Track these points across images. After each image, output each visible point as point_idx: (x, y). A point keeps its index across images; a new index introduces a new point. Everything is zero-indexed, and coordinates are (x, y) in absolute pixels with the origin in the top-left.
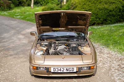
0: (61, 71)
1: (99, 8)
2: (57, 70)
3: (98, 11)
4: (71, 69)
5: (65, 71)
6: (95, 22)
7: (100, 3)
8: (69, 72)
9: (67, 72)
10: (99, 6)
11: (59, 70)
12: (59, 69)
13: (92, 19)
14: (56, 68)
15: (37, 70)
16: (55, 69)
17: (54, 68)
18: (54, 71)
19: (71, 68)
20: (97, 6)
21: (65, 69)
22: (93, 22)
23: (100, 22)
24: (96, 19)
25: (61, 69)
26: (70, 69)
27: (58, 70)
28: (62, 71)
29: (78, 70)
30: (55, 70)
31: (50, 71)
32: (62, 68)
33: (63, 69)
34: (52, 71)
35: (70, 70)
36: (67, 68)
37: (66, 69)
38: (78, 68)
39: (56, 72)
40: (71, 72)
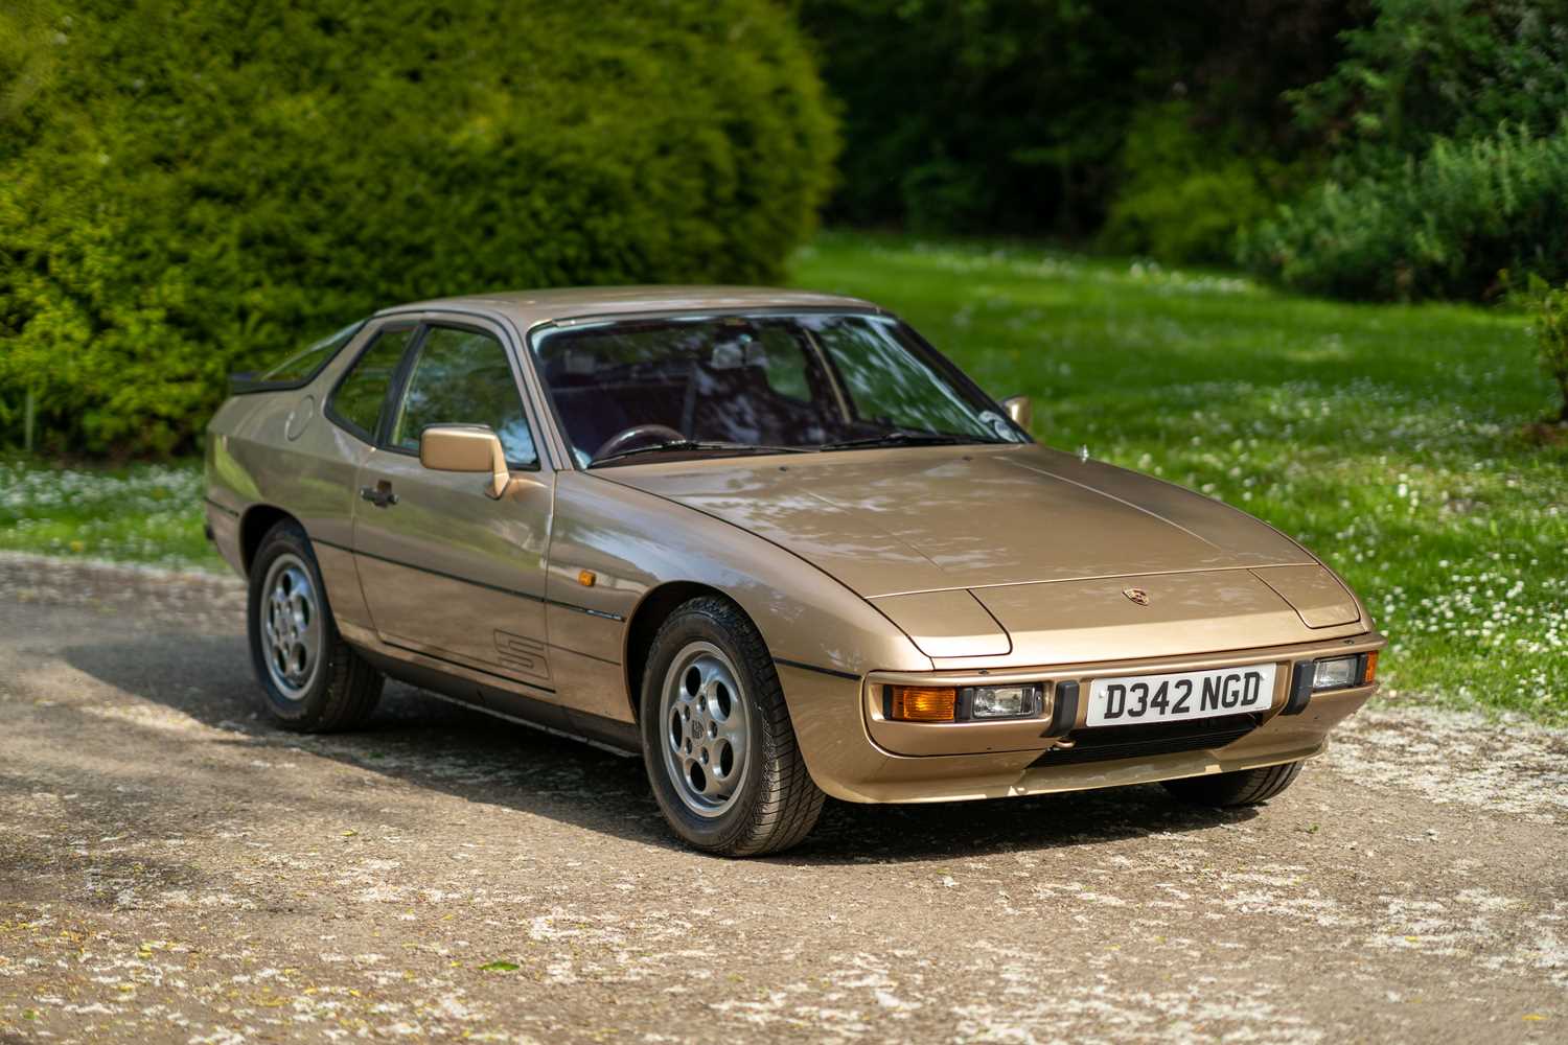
0: (1164, 705)
2: (1132, 701)
3: (416, 203)
4: (1239, 686)
5: (1194, 709)
8: (1221, 711)
9: (1209, 713)
11: (1149, 699)
12: (1154, 684)
14: (1128, 683)
15: (960, 717)
16: (1117, 694)
17: (1111, 689)
18: (1109, 715)
19: (1241, 672)
21: (1197, 680)
25: (1164, 688)
26: (1233, 686)
27: (1142, 700)
28: (1177, 709)
29: (1284, 695)
30: (1115, 709)
31: (1078, 714)
32: (1172, 680)
33: (1184, 689)
34: (1095, 714)
35: (1230, 699)
36: (1213, 676)
37: (1207, 681)
38: (1287, 673)
39: (1125, 720)
40: (1238, 709)
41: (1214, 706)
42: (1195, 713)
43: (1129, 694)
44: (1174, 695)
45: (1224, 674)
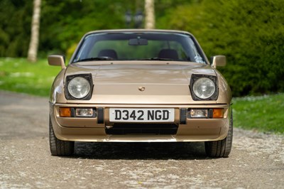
0: (134, 117)
1: (262, 39)
2: (124, 115)
3: (258, 48)
4: (162, 114)
5: (145, 120)
6: (251, 83)
7: (266, 22)
8: (155, 121)
9: (151, 121)
10: (262, 32)
11: (129, 115)
12: (130, 111)
13: (240, 75)
14: (122, 110)
15: (73, 117)
16: (118, 113)
17: (116, 111)
18: (116, 119)
19: (161, 110)
20: (257, 30)
21: (146, 111)
22: (244, 84)
23: (266, 83)
24: (253, 75)
25: (134, 112)
26: (158, 114)
27: (127, 115)
28: (139, 119)
29: (178, 118)
30: (118, 117)
31: (105, 117)
32: (137, 110)
33: (141, 113)
34: (112, 119)
35: (158, 117)
36: (151, 110)
37: (149, 112)
38: (178, 111)
39: (122, 120)
40: (161, 121)
41: (153, 119)
42: (146, 120)
43: (122, 113)
44: (138, 115)
45: (155, 110)
